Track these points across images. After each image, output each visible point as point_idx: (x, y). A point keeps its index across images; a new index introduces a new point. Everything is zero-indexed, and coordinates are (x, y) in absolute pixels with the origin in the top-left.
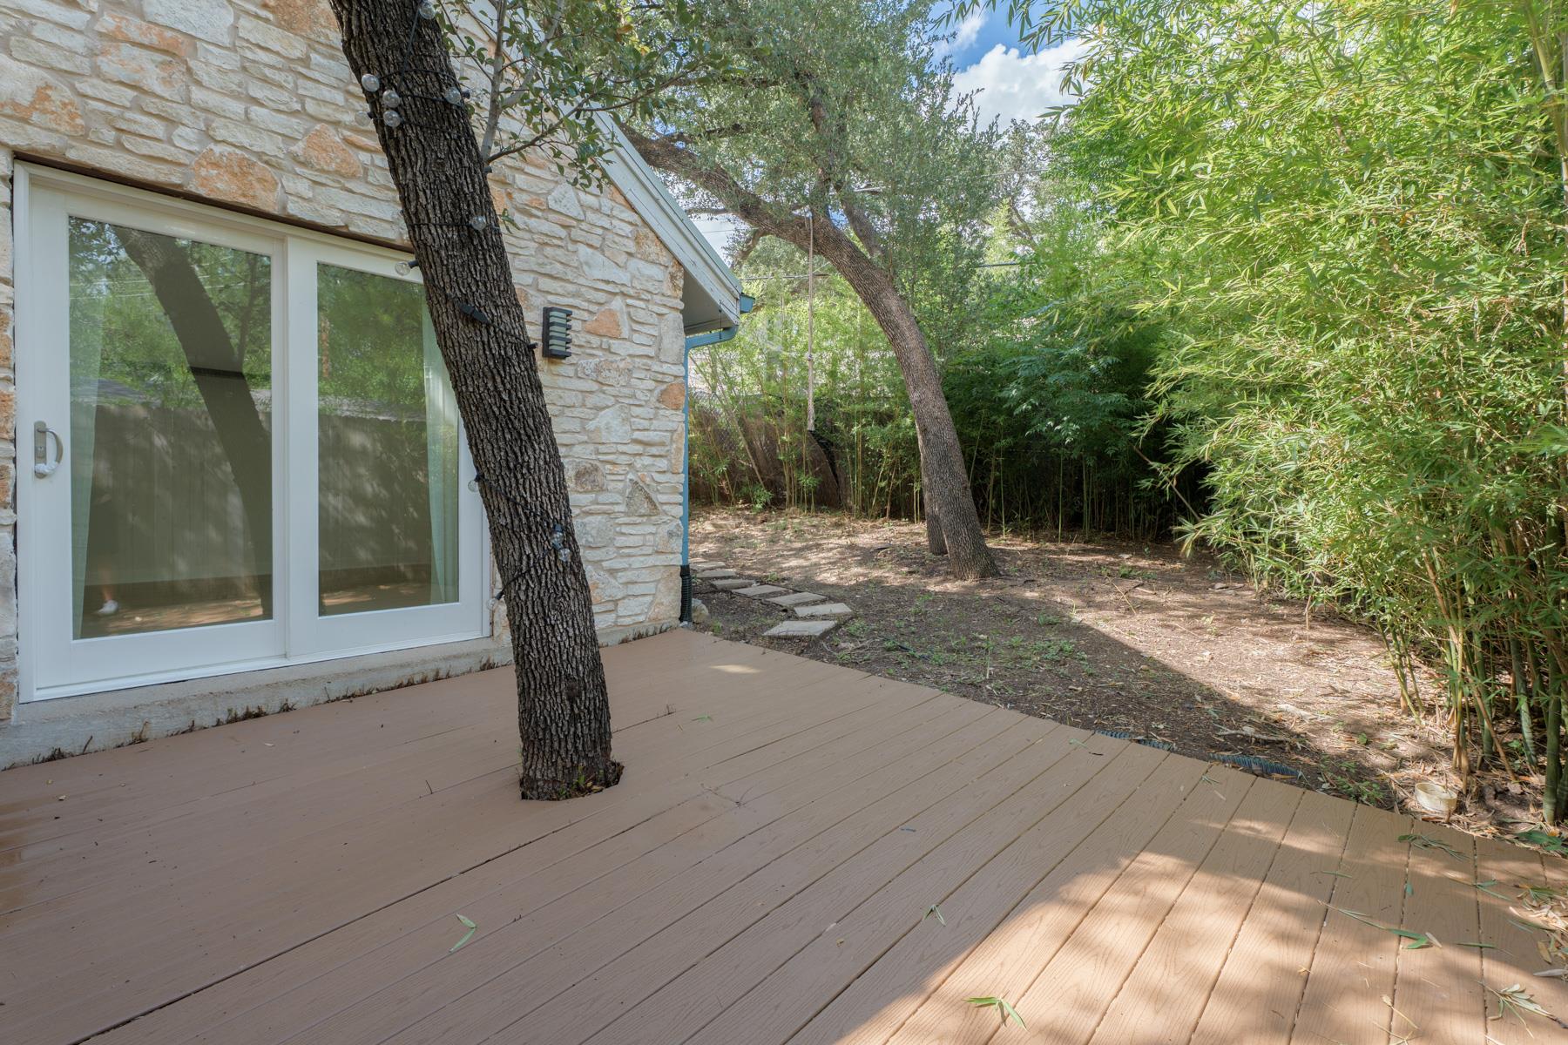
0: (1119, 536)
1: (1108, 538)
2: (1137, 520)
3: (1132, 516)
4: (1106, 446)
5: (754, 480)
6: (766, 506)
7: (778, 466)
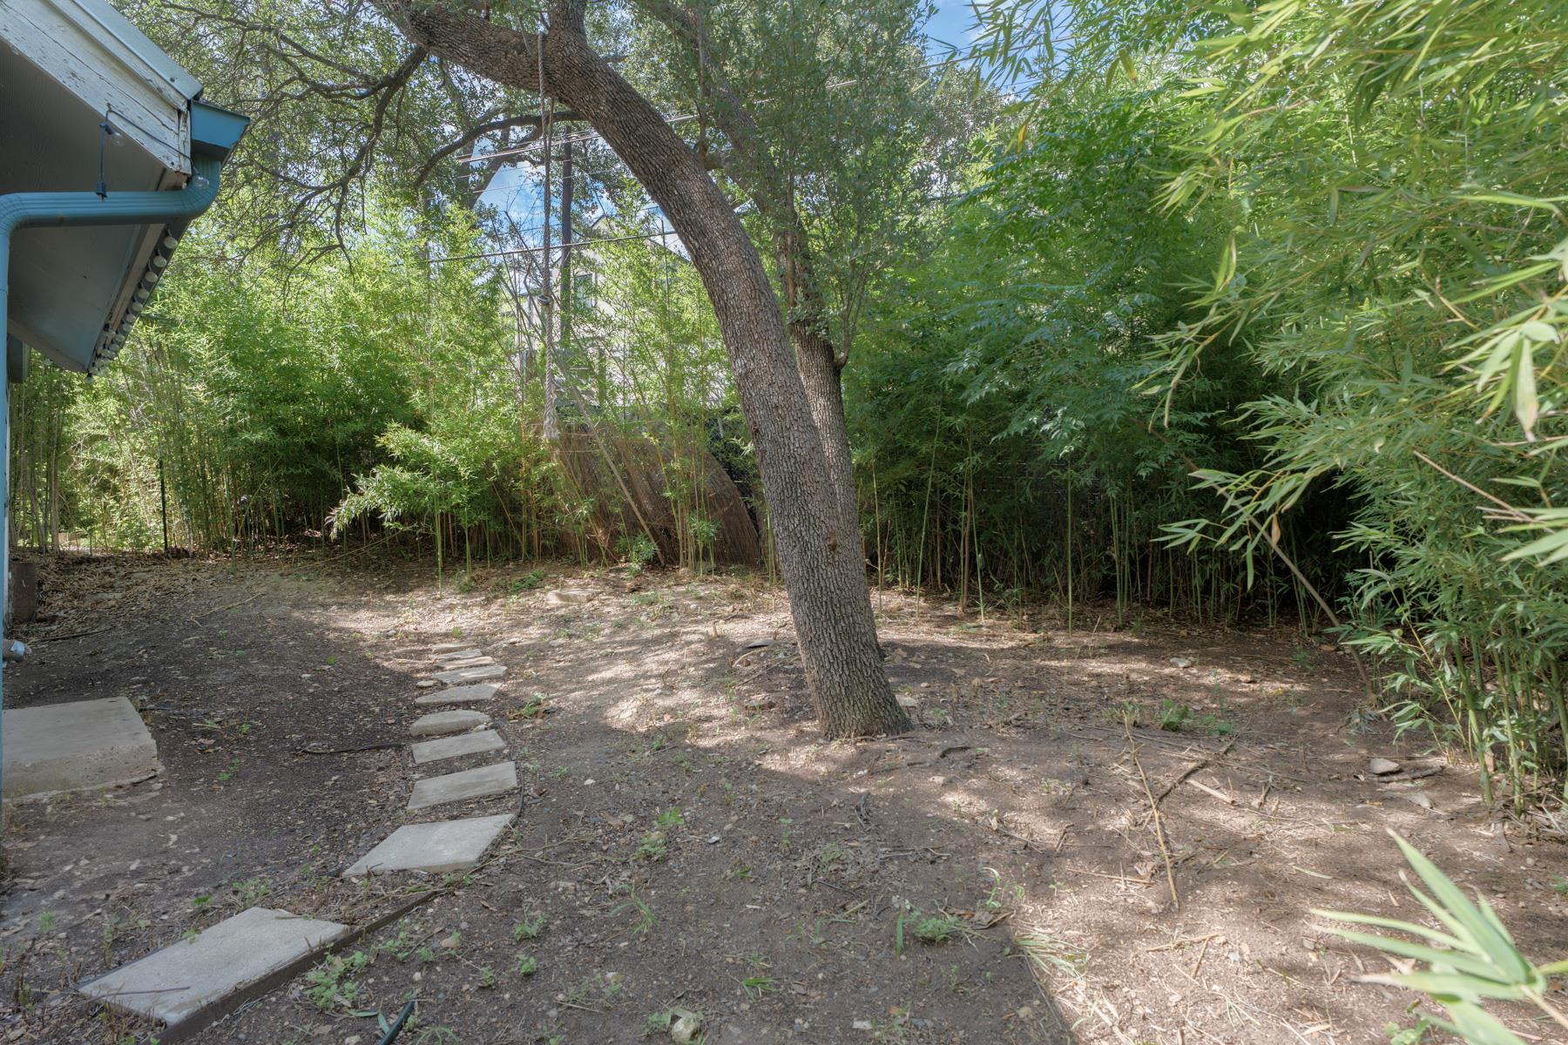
0: (1176, 616)
1: (1157, 620)
2: (1206, 590)
3: (1197, 582)
4: (1138, 460)
5: (634, 527)
6: (653, 564)
7: (663, 505)
